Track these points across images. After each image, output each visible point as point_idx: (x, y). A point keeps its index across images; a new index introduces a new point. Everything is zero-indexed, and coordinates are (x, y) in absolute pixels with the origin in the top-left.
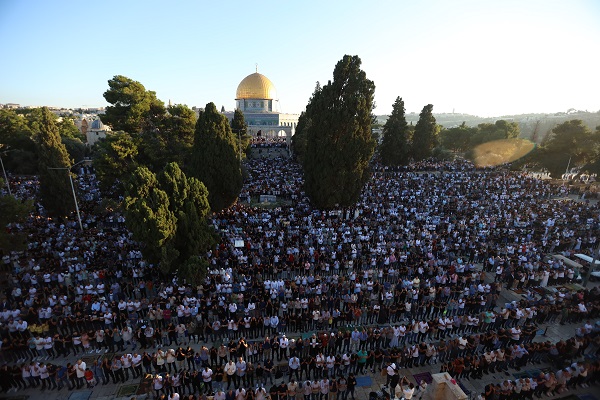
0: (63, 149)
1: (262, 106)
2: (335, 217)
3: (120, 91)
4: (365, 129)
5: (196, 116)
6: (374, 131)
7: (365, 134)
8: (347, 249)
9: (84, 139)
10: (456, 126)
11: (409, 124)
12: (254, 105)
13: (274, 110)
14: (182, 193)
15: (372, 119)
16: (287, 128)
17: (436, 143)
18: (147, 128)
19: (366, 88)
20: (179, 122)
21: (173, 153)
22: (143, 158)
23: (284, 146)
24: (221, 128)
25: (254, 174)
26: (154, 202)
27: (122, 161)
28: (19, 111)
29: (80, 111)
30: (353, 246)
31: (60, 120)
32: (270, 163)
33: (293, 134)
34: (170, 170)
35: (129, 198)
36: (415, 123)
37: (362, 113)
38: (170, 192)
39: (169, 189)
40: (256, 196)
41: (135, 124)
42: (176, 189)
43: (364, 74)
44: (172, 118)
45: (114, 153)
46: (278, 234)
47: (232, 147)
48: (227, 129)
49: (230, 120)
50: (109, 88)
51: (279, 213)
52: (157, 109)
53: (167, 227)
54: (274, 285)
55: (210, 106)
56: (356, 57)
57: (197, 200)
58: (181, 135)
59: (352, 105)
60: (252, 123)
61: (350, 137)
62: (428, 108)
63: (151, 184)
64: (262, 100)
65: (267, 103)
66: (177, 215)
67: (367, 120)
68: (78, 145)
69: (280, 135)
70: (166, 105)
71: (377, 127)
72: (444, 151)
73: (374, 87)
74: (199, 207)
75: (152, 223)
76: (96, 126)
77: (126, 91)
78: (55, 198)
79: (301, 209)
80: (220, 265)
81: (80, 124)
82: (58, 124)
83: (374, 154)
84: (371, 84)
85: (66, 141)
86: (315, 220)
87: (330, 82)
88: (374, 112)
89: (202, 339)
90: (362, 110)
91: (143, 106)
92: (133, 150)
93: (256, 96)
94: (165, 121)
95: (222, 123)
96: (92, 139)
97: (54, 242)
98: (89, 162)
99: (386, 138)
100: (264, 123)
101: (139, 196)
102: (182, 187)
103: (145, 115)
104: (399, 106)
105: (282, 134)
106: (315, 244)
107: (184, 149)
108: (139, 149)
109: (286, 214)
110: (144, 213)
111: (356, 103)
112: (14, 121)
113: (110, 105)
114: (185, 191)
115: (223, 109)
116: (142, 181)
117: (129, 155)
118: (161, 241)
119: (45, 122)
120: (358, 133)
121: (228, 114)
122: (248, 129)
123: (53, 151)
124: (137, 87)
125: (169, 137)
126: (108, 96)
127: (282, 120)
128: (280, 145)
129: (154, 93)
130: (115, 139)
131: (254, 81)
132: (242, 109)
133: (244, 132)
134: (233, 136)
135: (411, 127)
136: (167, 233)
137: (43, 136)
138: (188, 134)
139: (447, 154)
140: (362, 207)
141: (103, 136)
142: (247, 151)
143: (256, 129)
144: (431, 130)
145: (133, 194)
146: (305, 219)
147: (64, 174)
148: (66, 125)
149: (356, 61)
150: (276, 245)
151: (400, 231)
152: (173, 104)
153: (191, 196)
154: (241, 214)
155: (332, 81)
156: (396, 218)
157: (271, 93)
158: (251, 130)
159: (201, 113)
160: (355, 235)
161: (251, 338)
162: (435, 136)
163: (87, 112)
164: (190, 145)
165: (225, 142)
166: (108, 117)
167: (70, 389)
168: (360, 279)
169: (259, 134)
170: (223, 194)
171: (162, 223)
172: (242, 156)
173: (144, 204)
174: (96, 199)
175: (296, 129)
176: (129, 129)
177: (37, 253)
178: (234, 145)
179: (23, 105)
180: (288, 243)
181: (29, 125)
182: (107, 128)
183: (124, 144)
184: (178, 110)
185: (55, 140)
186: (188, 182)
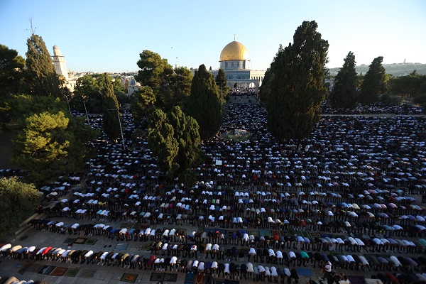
0: (115, 98)
1: (238, 65)
3: (147, 60)
4: (318, 80)
5: (193, 74)
6: (326, 81)
7: (318, 84)
9: (126, 91)
10: (406, 74)
11: (359, 74)
12: (233, 65)
13: (247, 68)
14: (182, 127)
15: (326, 71)
16: (256, 81)
17: (383, 90)
18: (162, 84)
19: (322, 46)
20: (182, 79)
21: (178, 99)
22: (159, 104)
23: (253, 94)
24: (209, 82)
25: (231, 115)
26: (165, 132)
27: (147, 105)
28: (93, 76)
29: (124, 74)
31: (114, 80)
32: (243, 107)
33: (260, 85)
34: (175, 111)
35: (150, 129)
36: (364, 74)
37: (316, 67)
38: (175, 126)
39: (174, 123)
40: (232, 130)
41: (155, 82)
42: (179, 124)
43: (320, 35)
44: (177, 76)
45: (142, 100)
46: (246, 160)
47: (216, 95)
48: (213, 83)
49: (215, 76)
50: (140, 59)
52: (168, 70)
53: (173, 150)
55: (202, 67)
56: (313, 22)
57: (192, 131)
58: (183, 87)
59: (308, 61)
60: (230, 78)
61: (305, 87)
62: (378, 60)
63: (163, 120)
64: (238, 61)
65: (241, 63)
66: (179, 141)
67: (320, 72)
68: (123, 96)
69: (250, 86)
70: (174, 68)
71: (329, 78)
72: (392, 96)
73: (328, 45)
74: (193, 137)
75: (164, 145)
76: (133, 83)
77: (150, 60)
78: (110, 128)
79: (264, 142)
81: (124, 82)
82: (113, 83)
83: (324, 102)
84: (326, 44)
85: (117, 94)
87: (290, 44)
88: (327, 66)
89: (192, 223)
90: (316, 65)
91: (160, 70)
92: (153, 99)
93: (234, 58)
94: (173, 79)
95: (210, 79)
96: (131, 91)
97: (110, 156)
98: (128, 106)
99: (336, 86)
100: (239, 78)
101: (156, 128)
102: (182, 123)
103: (160, 75)
104: (350, 59)
105: (252, 85)
107: (184, 97)
108: (157, 98)
110: (159, 139)
111: (311, 59)
112: (91, 82)
113: (140, 69)
114: (184, 125)
115: (211, 69)
116: (158, 118)
117: (151, 102)
118: (169, 158)
119: (106, 82)
120: (312, 83)
121: (214, 72)
122: (228, 82)
123: (110, 99)
124: (156, 57)
125: (176, 89)
126: (140, 64)
127: (252, 75)
128: (249, 94)
129: (166, 60)
130: (143, 91)
131: (233, 47)
132: (224, 68)
133: (225, 85)
134: (217, 87)
135: (361, 77)
136: (172, 152)
137: (105, 90)
138: (187, 86)
139: (395, 99)
141: (137, 89)
142: (227, 98)
143: (233, 82)
144: (380, 78)
145: (153, 126)
147: (116, 112)
148: (117, 83)
149: (314, 25)
152: (178, 67)
153: (188, 128)
155: (292, 43)
157: (245, 55)
158: (230, 83)
159: (196, 72)
162: (383, 84)
163: (128, 75)
164: (188, 94)
165: (211, 92)
166: (140, 77)
167: (117, 240)
169: (235, 86)
170: (208, 128)
171: (169, 146)
172: (223, 101)
173: (159, 133)
174: (132, 129)
175: (263, 82)
176: (151, 84)
178: (218, 93)
179: (95, 73)
181: (98, 84)
182: (138, 84)
183: (148, 94)
184: (181, 71)
185: (111, 93)
186: (186, 119)
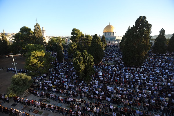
0: (62, 46)
1: (111, 34)
2: (133, 70)
3: (75, 32)
4: (147, 41)
5: (92, 38)
6: (151, 41)
7: (146, 42)
8: (137, 81)
9: (66, 44)
11: (167, 38)
12: (108, 34)
13: (114, 35)
14: (87, 58)
15: (150, 37)
16: (118, 41)
18: (80, 41)
19: (148, 27)
20: (88, 39)
21: (85, 47)
22: (78, 49)
23: (117, 46)
24: (98, 41)
25: (107, 54)
26: (80, 60)
27: (73, 49)
28: (55, 38)
29: (66, 37)
30: (139, 81)
31: (62, 39)
32: (112, 51)
33: (120, 42)
34: (84, 52)
35: (74, 59)
36: (170, 38)
37: (145, 35)
38: (84, 58)
39: (83, 56)
40: (107, 61)
41: (77, 40)
42: (85, 57)
43: (147, 22)
44: (86, 38)
45: (72, 47)
46: (113, 73)
47: (101, 46)
48: (100, 41)
49: (101, 39)
50: (72, 31)
51: (114, 66)
52: (82, 36)
53: (83, 67)
54: (110, 89)
55: (96, 35)
57: (90, 60)
58: (88, 43)
59: (142, 33)
60: (107, 39)
61: (140, 44)
63: (79, 55)
64: (111, 33)
65: (112, 33)
66: (85, 64)
67: (147, 37)
68: (65, 45)
69: (116, 43)
70: (85, 35)
71: (152, 40)
73: (151, 26)
74: (91, 62)
75: (79, 65)
76: (69, 41)
77: (76, 32)
78: (59, 57)
79: (121, 66)
80: (95, 79)
81: (66, 40)
83: (149, 50)
85: (63, 44)
86: (125, 70)
87: (134, 26)
88: (151, 35)
89: (88, 99)
90: (146, 34)
91: (79, 36)
92: (76, 47)
93: (109, 31)
94: (84, 39)
95: (99, 40)
96: (68, 44)
97: (58, 67)
98: (66, 49)
99: (156, 44)
100: (111, 39)
101: (76, 58)
102: (87, 57)
103: (79, 38)
104: (162, 32)
105: (116, 42)
106: (125, 78)
107: (88, 47)
108: (78, 46)
109: (116, 67)
110: (77, 63)
111: (143, 32)
112: (54, 40)
113: (72, 35)
115: (99, 35)
116: (77, 54)
117: (75, 48)
118: (80, 71)
119: (59, 40)
120: (144, 42)
121: (101, 37)
122: (106, 41)
123: (60, 46)
124: (78, 31)
125: (85, 43)
126: (72, 33)
127: (117, 38)
128: (115, 46)
129: (82, 32)
130: (72, 44)
131: (109, 27)
132: (105, 35)
133: (105, 42)
134: (101, 43)
135: (168, 40)
136: (82, 68)
137: (59, 43)
138: (89, 42)
140: (143, 67)
141: (70, 43)
142: (105, 47)
143: (108, 41)
145: (75, 58)
146: (122, 69)
147: (62, 51)
148: (63, 40)
149: (145, 17)
150: (112, 76)
151: (160, 78)
152: (86, 35)
153: (89, 59)
154: (102, 66)
155: (135, 25)
156: (158, 73)
157: (113, 30)
158: (107, 41)
159: (93, 37)
160: (140, 77)
161: (102, 102)
163: (67, 37)
164: (90, 45)
165: (99, 45)
166: (72, 38)
167: (58, 102)
168: (141, 92)
169: (109, 42)
170: (98, 59)
171: (81, 66)
172: (104, 49)
173: (77, 60)
174: (67, 58)
175: (121, 41)
176: (76, 41)
177: (55, 69)
178: (102, 46)
180: (116, 76)
181: (56, 41)
182: (71, 41)
183: (74, 45)
184: (87, 36)
185: (61, 44)
186: (89, 55)
